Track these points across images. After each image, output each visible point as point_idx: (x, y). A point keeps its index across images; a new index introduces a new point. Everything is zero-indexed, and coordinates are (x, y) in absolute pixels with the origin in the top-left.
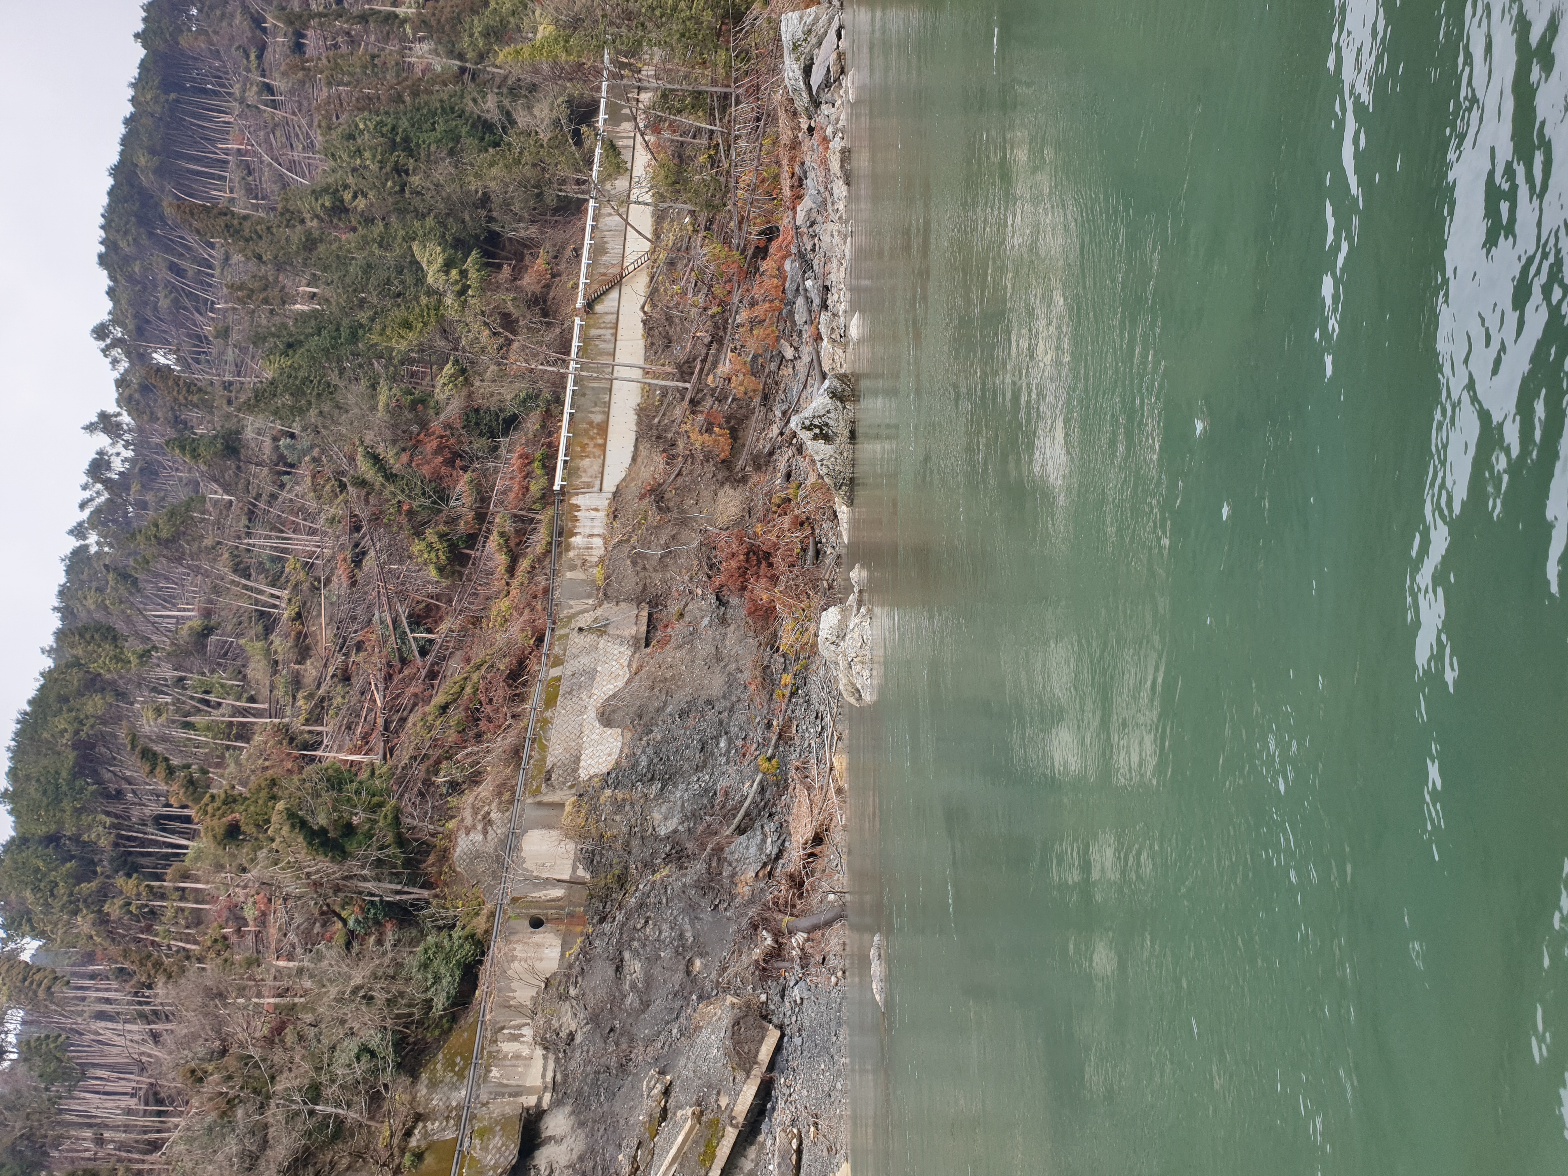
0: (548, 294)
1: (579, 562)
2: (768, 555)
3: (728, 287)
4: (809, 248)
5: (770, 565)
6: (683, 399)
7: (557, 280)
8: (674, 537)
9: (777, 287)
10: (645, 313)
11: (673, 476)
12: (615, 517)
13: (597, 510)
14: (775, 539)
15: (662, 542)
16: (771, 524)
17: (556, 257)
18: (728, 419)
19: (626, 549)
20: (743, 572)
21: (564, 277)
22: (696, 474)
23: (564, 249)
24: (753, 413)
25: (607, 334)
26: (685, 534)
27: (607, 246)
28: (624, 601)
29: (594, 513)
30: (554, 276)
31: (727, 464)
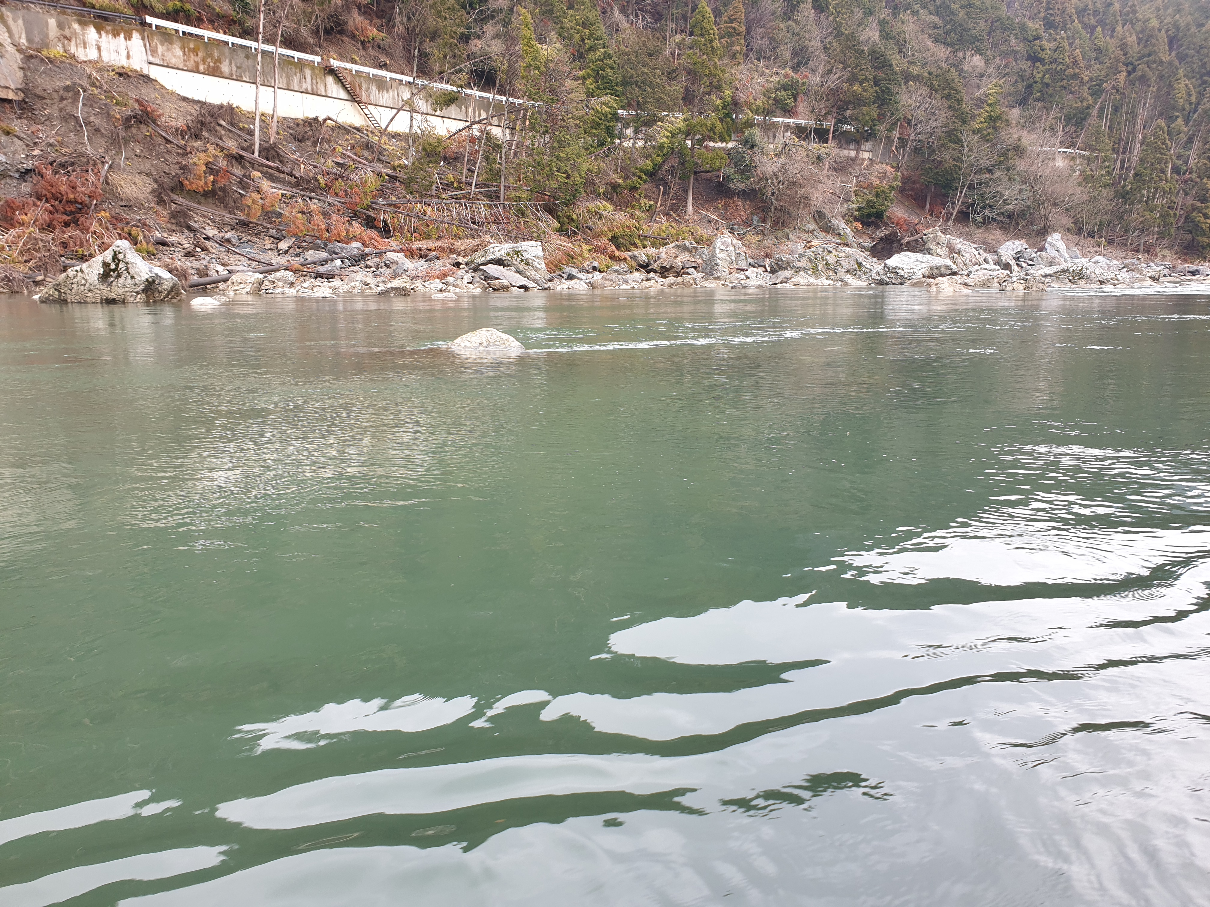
0: (347, 36)
1: (67, 32)
2: (76, 222)
3: (341, 193)
4: (368, 263)
5: (67, 224)
6: (243, 149)
7: (359, 45)
8: (97, 130)
9: (339, 236)
10: (325, 120)
11: (164, 134)
12: (121, 75)
13: (128, 57)
14: (92, 229)
15: (92, 119)
16: (110, 227)
17: (379, 47)
18: (223, 189)
19: (85, 83)
20: (57, 197)
21: (362, 53)
22: (167, 156)
23: (387, 55)
24: (230, 213)
25: (307, 85)
26: (101, 142)
27: (385, 92)
28: (25, 76)
29: (124, 53)
30: (363, 43)
31: (179, 187)
